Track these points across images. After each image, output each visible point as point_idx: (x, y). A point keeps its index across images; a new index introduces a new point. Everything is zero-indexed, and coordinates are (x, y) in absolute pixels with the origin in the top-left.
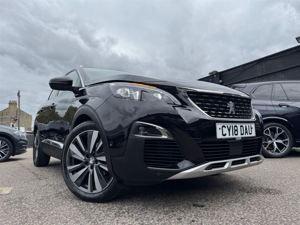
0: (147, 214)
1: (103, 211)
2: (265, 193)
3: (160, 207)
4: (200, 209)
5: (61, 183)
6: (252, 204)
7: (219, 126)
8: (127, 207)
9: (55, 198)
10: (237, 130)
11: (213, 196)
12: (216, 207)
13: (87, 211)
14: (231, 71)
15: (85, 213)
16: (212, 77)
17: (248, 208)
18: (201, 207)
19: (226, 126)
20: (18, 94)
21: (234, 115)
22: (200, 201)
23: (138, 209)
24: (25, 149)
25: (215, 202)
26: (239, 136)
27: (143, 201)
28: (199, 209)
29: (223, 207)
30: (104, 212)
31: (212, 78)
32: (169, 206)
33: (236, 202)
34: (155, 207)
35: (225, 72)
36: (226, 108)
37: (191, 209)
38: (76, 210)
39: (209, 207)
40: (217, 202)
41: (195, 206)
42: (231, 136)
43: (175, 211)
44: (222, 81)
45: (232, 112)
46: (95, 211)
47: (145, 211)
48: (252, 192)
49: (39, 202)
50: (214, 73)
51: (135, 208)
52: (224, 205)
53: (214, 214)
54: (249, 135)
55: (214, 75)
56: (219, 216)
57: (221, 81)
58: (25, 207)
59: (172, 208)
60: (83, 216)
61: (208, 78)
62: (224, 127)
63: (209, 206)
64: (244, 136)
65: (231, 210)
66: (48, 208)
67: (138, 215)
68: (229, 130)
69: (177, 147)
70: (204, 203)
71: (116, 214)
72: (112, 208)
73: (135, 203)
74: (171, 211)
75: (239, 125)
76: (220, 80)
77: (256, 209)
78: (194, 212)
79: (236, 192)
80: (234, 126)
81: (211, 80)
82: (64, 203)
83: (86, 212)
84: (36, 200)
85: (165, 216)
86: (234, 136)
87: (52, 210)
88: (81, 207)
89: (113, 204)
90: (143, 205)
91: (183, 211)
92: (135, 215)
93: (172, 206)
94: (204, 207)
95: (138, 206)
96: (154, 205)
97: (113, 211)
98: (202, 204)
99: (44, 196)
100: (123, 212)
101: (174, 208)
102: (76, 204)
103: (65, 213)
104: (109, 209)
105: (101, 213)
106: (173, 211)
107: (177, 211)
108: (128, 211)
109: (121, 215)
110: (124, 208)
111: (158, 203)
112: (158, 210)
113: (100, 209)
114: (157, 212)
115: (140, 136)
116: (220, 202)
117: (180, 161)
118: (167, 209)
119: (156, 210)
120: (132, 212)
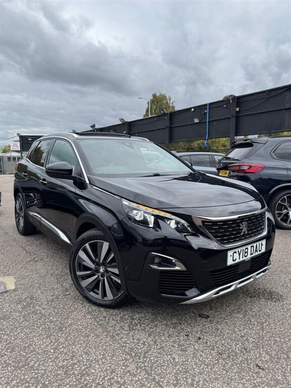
0: (157, 327)
1: (117, 321)
2: (266, 299)
3: (168, 316)
4: (205, 322)
5: (62, 271)
6: (253, 316)
7: (230, 253)
8: (137, 316)
9: (64, 298)
10: (247, 252)
11: (217, 302)
12: (219, 318)
13: (102, 320)
14: (252, 96)
15: (100, 323)
17: (249, 322)
19: (237, 251)
21: (246, 235)
23: (149, 318)
25: (219, 311)
26: (249, 256)
27: (152, 307)
28: (204, 320)
29: (226, 319)
30: (118, 323)
31: (227, 103)
32: (176, 316)
33: (238, 312)
35: (244, 98)
36: (240, 229)
37: (197, 320)
38: (91, 319)
40: (221, 311)
41: (200, 316)
42: (241, 259)
43: (182, 323)
45: (245, 232)
46: (110, 321)
47: (155, 323)
48: (255, 297)
49: (51, 305)
50: (231, 98)
51: (145, 318)
52: (227, 316)
53: (217, 329)
54: (259, 253)
55: (230, 100)
56: (222, 333)
58: (40, 313)
59: (179, 320)
60: (100, 328)
61: (222, 103)
62: (236, 252)
63: (214, 317)
64: (254, 255)
65: (233, 324)
66: (64, 315)
67: (149, 328)
68: (239, 254)
69: (190, 277)
70: (208, 312)
71: (129, 326)
72: (124, 317)
74: (179, 323)
75: (249, 247)
76: (237, 107)
77: (256, 323)
78: (200, 325)
79: (239, 296)
80: (244, 248)
81: (225, 106)
82: (76, 307)
83: (102, 322)
84: (48, 302)
85: (174, 330)
86: (244, 258)
87: (68, 318)
88: (95, 315)
89: (124, 311)
90: (152, 313)
91: (190, 323)
92: (147, 328)
93: (180, 315)
94: (209, 319)
95: (148, 315)
96: (162, 314)
97: (126, 321)
98: (207, 314)
99: (53, 295)
100: (135, 323)
101: (181, 318)
102: (88, 309)
103: (82, 322)
104: (121, 318)
105: (116, 325)
106: (180, 324)
107: (184, 323)
108: (140, 322)
109: (134, 328)
110: (135, 317)
111: (166, 311)
112: (167, 321)
113: (113, 318)
114: (167, 325)
115: (155, 267)
116: (223, 311)
117: (192, 288)
118: (175, 321)
119: (165, 322)
120: (144, 324)
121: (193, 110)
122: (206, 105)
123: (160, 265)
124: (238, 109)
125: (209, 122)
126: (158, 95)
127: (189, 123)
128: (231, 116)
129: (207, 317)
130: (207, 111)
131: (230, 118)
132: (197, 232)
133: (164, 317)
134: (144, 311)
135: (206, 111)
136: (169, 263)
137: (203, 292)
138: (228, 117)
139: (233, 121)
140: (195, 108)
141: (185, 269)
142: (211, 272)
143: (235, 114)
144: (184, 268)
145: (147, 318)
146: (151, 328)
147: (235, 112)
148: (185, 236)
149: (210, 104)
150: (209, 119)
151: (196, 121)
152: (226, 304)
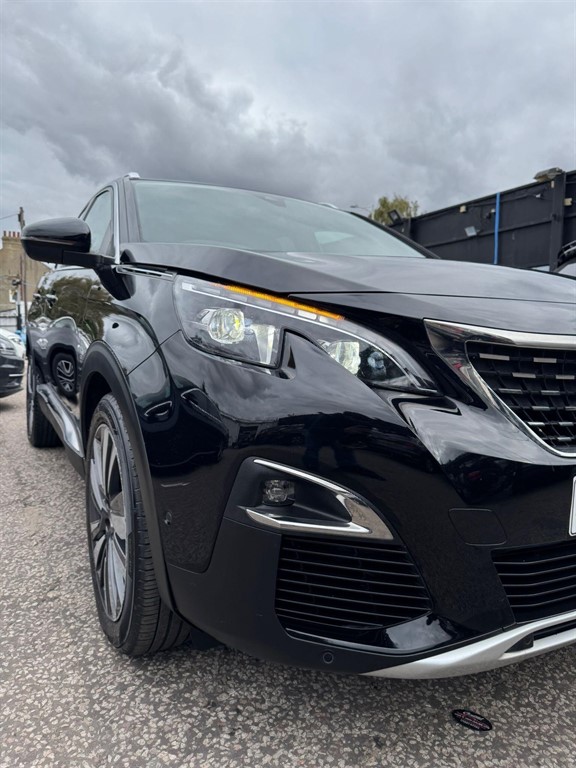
0: (292, 747)
1: (156, 705)
3: (341, 707)
4: (476, 746)
8: (233, 693)
9: (35, 608)
12: (531, 736)
13: (107, 697)
15: (98, 709)
16: (544, 186)
18: (482, 729)
20: (20, 217)
22: (478, 689)
23: (271, 708)
24: (17, 384)
27: (291, 665)
28: (472, 739)
29: (558, 744)
30: (157, 714)
31: (544, 190)
32: (369, 707)
34: (323, 704)
37: (443, 737)
38: (76, 687)
39: (507, 733)
40: (537, 706)
41: (458, 720)
43: (388, 743)
44: (572, 202)
46: (132, 703)
47: (289, 729)
50: (552, 176)
51: (258, 705)
52: (561, 728)
55: (549, 182)
57: (570, 199)
59: (380, 726)
60: (87, 728)
61: (530, 190)
63: (510, 731)
67: (261, 748)
69: (407, 569)
70: (489, 705)
71: (190, 734)
72: (187, 695)
73: (263, 673)
74: (376, 739)
76: (567, 197)
78: (456, 759)
81: (538, 196)
82: (53, 640)
83: (104, 704)
88: (95, 675)
89: (192, 671)
90: (286, 687)
91: (417, 747)
92: (254, 750)
93: (383, 708)
94: (492, 734)
95: (270, 695)
96: (320, 697)
97: (187, 712)
98: (485, 713)
99: (10, 597)
100: (217, 723)
101: (387, 721)
102: (86, 650)
103: (40, 700)
104: (177, 696)
105: (145, 722)
106: (380, 745)
107: (394, 744)
108: (233, 721)
109: (206, 742)
110: (223, 697)
111: (336, 685)
112: (330, 727)
113: (148, 692)
114: (327, 745)
115: (269, 519)
116: (546, 707)
117: (415, 615)
118: (361, 728)
119: (325, 729)
120: (246, 729)
121: (463, 209)
122: (494, 197)
123: (287, 510)
124: (568, 202)
125: (500, 233)
126: (391, 200)
127: (454, 239)
128: (551, 218)
129: (486, 725)
130: (495, 210)
131: (550, 222)
132: (446, 392)
133: (323, 710)
134: (261, 678)
135: (493, 211)
136: (325, 506)
137: (462, 635)
138: (545, 220)
139: (557, 229)
140: (468, 205)
141: (389, 536)
142: (498, 555)
143: (561, 213)
144: (382, 532)
145: (264, 707)
146: (266, 750)
147: (562, 208)
148: (396, 402)
149: (503, 195)
150: (500, 227)
151: (471, 232)
152: (553, 678)
